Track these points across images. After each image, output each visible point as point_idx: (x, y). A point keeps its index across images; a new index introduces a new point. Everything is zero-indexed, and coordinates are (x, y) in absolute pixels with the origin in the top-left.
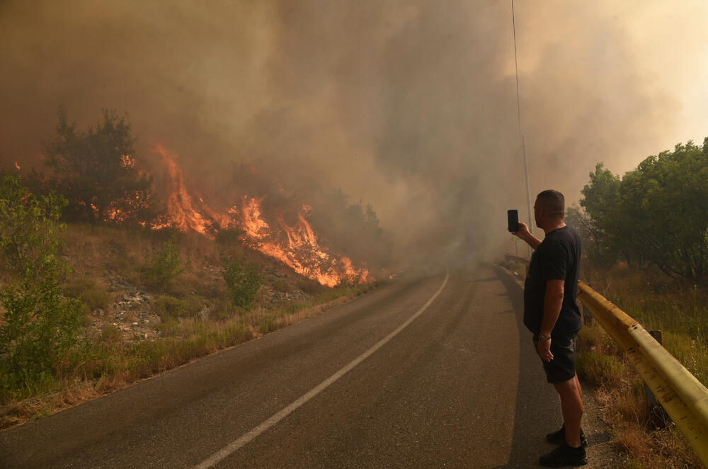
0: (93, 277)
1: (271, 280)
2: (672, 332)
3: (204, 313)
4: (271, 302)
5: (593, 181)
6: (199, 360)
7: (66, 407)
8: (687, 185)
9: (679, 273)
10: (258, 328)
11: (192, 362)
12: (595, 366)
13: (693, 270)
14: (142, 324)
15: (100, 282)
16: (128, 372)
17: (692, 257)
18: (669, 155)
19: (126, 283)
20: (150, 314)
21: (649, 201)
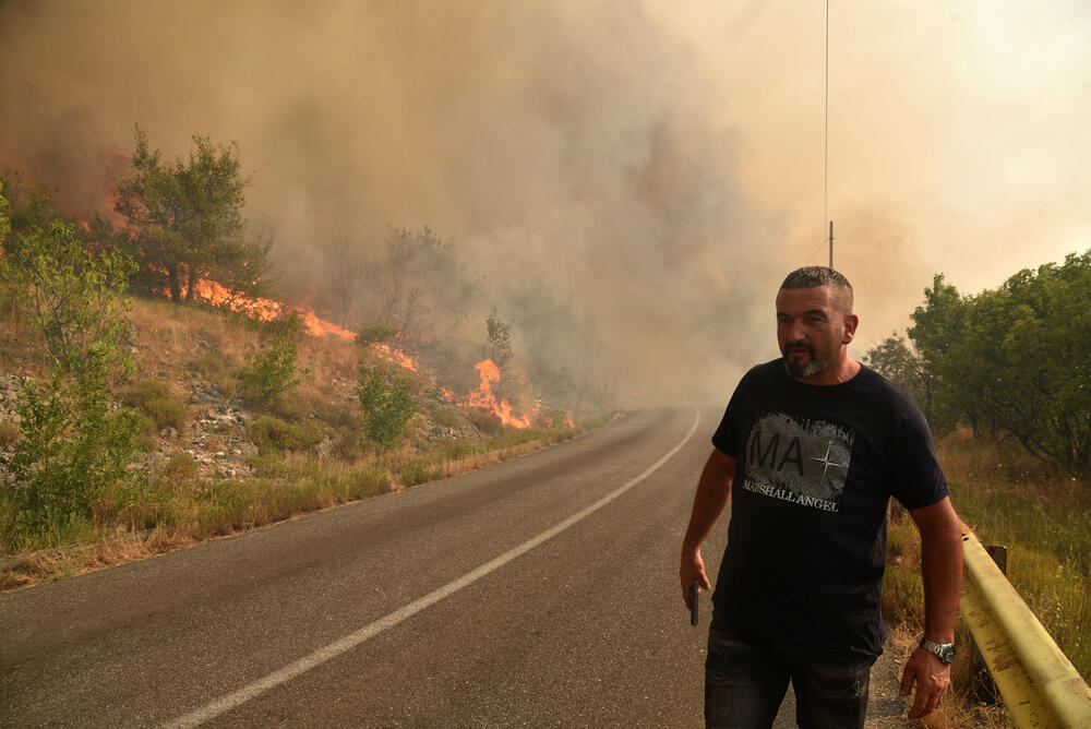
0: (169, 379)
1: (431, 407)
2: (1028, 547)
3: (324, 447)
4: (427, 439)
5: (931, 302)
6: (306, 516)
7: (99, 568)
8: (1079, 318)
9: (1051, 455)
10: (399, 477)
11: (295, 518)
12: (897, 589)
13: (1074, 451)
14: (230, 456)
15: (177, 389)
16: (196, 523)
17: (1075, 430)
18: (1055, 270)
19: (215, 392)
20: (243, 441)
21: (1017, 338)
